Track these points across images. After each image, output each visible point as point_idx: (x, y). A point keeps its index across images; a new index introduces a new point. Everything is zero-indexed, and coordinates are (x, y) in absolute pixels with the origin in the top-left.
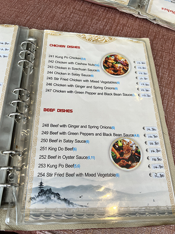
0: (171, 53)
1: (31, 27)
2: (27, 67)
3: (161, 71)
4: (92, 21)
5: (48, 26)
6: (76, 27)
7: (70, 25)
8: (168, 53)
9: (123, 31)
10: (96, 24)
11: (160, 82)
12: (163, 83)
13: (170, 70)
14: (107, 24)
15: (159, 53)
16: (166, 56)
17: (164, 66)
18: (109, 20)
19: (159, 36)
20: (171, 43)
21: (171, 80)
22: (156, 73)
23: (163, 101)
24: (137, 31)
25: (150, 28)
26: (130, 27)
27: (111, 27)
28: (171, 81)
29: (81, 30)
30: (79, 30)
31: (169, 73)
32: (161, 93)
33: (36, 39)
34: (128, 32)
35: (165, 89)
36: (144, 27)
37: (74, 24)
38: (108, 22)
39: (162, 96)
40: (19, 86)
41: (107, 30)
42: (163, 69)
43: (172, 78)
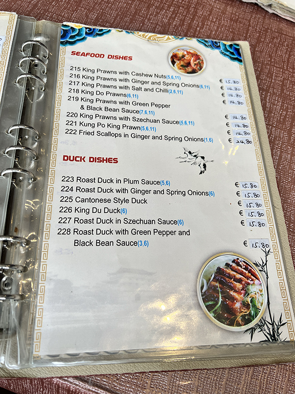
0: (285, 68)
1: (40, 17)
2: (33, 88)
3: (269, 100)
4: (149, 9)
5: (71, 17)
6: (121, 19)
7: (109, 15)
8: (281, 68)
9: (203, 28)
10: (155, 16)
11: (267, 119)
12: (273, 120)
13: (285, 98)
14: (176, 16)
15: (265, 68)
16: (277, 74)
17: (273, 90)
18: (179, 9)
19: (265, 39)
20: (286, 52)
21: (286, 114)
22: (261, 102)
23: (272, 150)
24: (227, 30)
25: (250, 24)
26: (215, 22)
27: (183, 21)
28: (285, 117)
29: (129, 25)
30: (125, 24)
31: (282, 102)
32: (269, 137)
33: (48, 38)
34: (212, 31)
35: (276, 130)
36: (240, 22)
37: (117, 15)
38: (178, 13)
39: (270, 142)
40: (18, 122)
41: (175, 25)
42: (273, 96)
43: (287, 112)
